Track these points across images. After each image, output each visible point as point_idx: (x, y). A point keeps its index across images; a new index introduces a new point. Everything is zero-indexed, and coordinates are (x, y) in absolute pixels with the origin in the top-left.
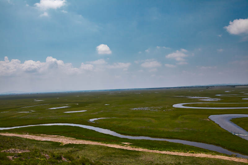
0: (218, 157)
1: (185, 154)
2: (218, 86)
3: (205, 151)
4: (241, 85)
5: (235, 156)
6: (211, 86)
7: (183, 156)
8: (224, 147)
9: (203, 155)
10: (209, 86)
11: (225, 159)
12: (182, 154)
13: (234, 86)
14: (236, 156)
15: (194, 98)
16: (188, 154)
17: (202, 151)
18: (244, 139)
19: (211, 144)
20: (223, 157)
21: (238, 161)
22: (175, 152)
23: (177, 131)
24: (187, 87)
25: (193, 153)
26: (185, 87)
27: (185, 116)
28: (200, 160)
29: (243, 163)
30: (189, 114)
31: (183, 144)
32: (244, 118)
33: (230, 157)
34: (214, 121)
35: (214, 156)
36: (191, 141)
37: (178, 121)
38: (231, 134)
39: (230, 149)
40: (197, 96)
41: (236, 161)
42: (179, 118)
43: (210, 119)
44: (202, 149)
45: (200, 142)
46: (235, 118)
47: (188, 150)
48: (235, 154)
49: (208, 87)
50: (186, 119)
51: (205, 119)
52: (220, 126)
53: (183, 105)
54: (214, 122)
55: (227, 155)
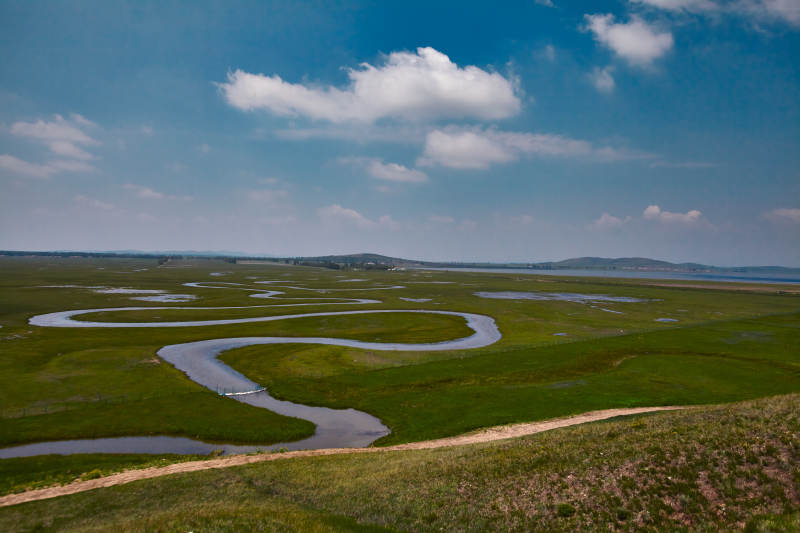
0: (175, 468)
1: (66, 487)
2: (193, 258)
3: (138, 461)
4: (250, 259)
5: (219, 455)
6: (174, 257)
7: (59, 498)
8: (193, 436)
9: (130, 475)
10: (168, 254)
11: (193, 470)
12: (53, 492)
13: (233, 260)
14: (221, 454)
15: (115, 291)
16: (78, 486)
17: (129, 461)
18: (245, 404)
19: (157, 433)
20: (189, 464)
21: (224, 466)
22: (24, 491)
23: (40, 411)
24: (92, 254)
25: (98, 477)
26: (84, 255)
27: (75, 355)
28: (119, 494)
29: (235, 467)
30: (94, 346)
31: (59, 456)
32: (249, 346)
33: (206, 460)
34: (173, 362)
35: (163, 469)
36: (94, 437)
37: (50, 374)
38: (214, 394)
39: (208, 439)
40: (126, 286)
41: (219, 466)
42: (54, 362)
43: (160, 359)
44: (131, 455)
45: (125, 434)
46: (229, 348)
47: (77, 473)
48: (219, 448)
49: (162, 259)
50: (79, 364)
51: (145, 361)
52: (188, 377)
53: (74, 318)
54: (173, 366)
55: (200, 457)
